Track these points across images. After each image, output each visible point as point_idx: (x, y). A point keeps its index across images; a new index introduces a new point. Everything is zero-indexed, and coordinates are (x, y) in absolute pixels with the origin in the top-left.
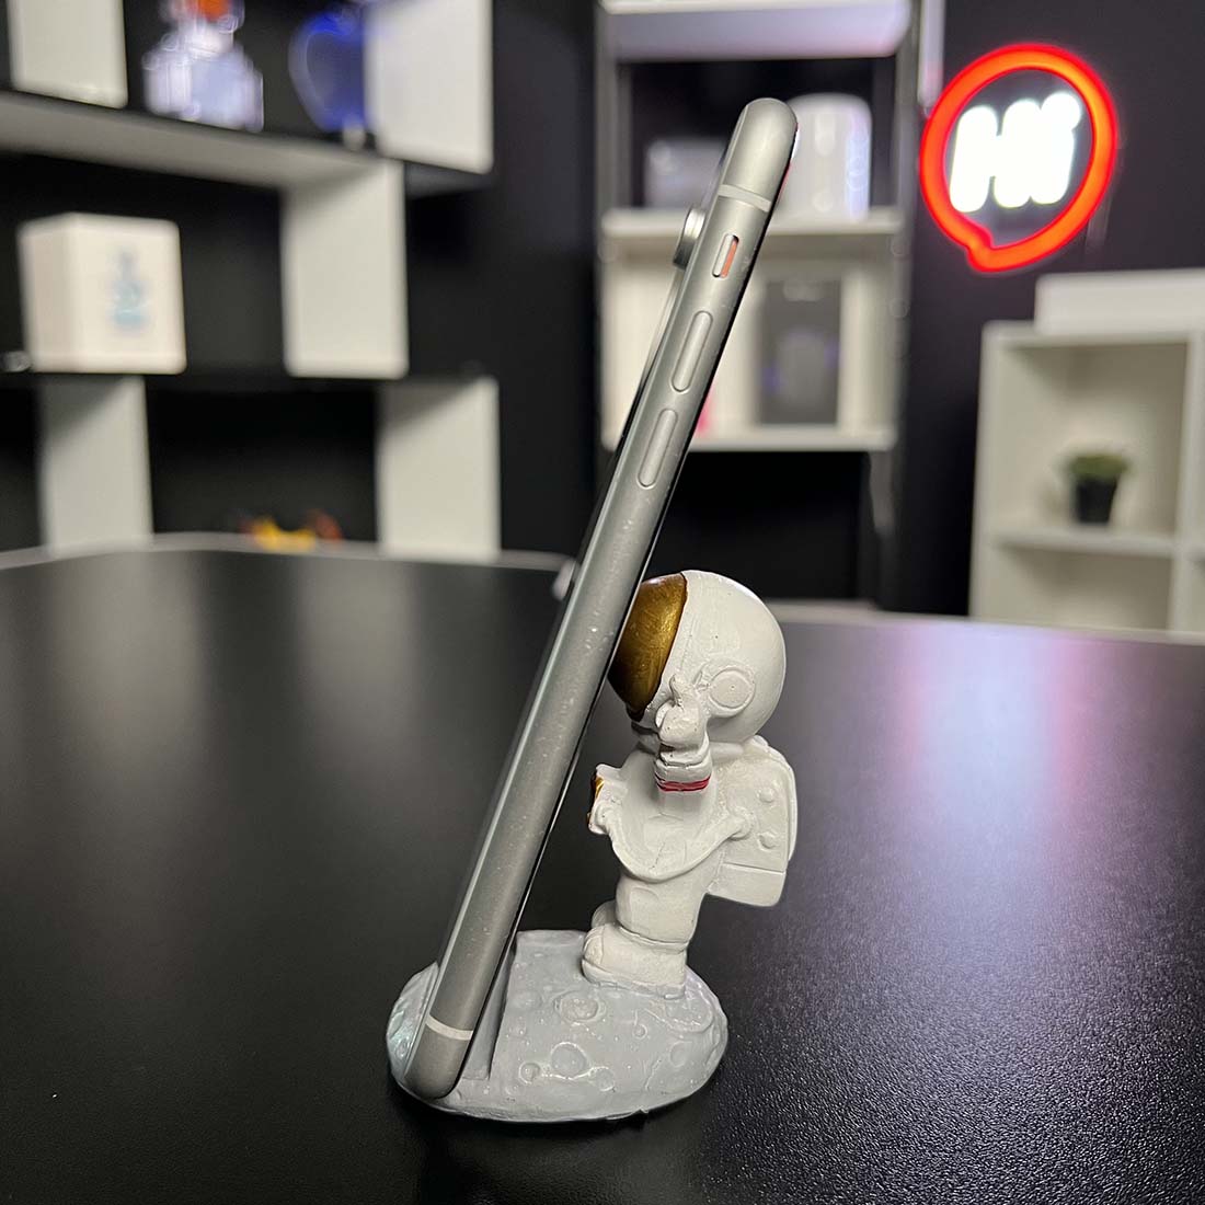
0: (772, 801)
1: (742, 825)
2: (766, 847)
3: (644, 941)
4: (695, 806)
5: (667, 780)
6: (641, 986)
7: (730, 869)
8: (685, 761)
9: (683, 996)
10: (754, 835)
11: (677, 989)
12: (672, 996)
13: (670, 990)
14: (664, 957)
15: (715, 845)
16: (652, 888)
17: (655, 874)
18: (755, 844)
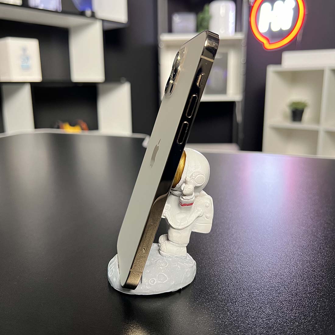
0: (209, 207)
1: (201, 213)
2: (207, 218)
3: (177, 245)
4: (190, 209)
5: (184, 203)
6: (176, 256)
7: (198, 225)
8: (189, 198)
9: (186, 258)
10: (204, 216)
11: (185, 256)
12: (184, 258)
13: (184, 257)
14: (182, 248)
15: (194, 218)
16: (179, 231)
17: (180, 228)
18: (204, 218)
